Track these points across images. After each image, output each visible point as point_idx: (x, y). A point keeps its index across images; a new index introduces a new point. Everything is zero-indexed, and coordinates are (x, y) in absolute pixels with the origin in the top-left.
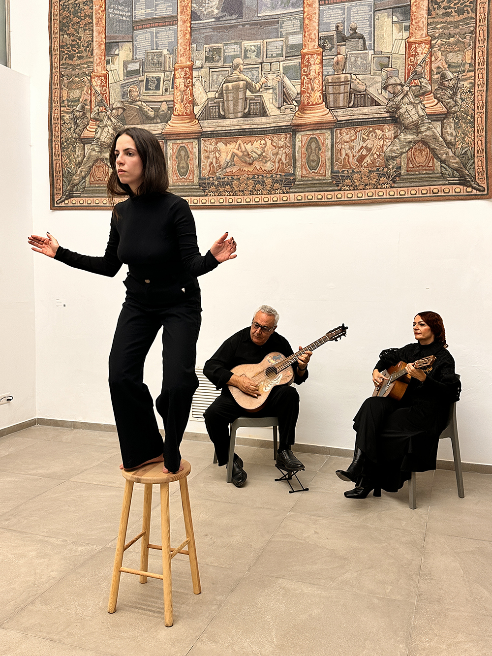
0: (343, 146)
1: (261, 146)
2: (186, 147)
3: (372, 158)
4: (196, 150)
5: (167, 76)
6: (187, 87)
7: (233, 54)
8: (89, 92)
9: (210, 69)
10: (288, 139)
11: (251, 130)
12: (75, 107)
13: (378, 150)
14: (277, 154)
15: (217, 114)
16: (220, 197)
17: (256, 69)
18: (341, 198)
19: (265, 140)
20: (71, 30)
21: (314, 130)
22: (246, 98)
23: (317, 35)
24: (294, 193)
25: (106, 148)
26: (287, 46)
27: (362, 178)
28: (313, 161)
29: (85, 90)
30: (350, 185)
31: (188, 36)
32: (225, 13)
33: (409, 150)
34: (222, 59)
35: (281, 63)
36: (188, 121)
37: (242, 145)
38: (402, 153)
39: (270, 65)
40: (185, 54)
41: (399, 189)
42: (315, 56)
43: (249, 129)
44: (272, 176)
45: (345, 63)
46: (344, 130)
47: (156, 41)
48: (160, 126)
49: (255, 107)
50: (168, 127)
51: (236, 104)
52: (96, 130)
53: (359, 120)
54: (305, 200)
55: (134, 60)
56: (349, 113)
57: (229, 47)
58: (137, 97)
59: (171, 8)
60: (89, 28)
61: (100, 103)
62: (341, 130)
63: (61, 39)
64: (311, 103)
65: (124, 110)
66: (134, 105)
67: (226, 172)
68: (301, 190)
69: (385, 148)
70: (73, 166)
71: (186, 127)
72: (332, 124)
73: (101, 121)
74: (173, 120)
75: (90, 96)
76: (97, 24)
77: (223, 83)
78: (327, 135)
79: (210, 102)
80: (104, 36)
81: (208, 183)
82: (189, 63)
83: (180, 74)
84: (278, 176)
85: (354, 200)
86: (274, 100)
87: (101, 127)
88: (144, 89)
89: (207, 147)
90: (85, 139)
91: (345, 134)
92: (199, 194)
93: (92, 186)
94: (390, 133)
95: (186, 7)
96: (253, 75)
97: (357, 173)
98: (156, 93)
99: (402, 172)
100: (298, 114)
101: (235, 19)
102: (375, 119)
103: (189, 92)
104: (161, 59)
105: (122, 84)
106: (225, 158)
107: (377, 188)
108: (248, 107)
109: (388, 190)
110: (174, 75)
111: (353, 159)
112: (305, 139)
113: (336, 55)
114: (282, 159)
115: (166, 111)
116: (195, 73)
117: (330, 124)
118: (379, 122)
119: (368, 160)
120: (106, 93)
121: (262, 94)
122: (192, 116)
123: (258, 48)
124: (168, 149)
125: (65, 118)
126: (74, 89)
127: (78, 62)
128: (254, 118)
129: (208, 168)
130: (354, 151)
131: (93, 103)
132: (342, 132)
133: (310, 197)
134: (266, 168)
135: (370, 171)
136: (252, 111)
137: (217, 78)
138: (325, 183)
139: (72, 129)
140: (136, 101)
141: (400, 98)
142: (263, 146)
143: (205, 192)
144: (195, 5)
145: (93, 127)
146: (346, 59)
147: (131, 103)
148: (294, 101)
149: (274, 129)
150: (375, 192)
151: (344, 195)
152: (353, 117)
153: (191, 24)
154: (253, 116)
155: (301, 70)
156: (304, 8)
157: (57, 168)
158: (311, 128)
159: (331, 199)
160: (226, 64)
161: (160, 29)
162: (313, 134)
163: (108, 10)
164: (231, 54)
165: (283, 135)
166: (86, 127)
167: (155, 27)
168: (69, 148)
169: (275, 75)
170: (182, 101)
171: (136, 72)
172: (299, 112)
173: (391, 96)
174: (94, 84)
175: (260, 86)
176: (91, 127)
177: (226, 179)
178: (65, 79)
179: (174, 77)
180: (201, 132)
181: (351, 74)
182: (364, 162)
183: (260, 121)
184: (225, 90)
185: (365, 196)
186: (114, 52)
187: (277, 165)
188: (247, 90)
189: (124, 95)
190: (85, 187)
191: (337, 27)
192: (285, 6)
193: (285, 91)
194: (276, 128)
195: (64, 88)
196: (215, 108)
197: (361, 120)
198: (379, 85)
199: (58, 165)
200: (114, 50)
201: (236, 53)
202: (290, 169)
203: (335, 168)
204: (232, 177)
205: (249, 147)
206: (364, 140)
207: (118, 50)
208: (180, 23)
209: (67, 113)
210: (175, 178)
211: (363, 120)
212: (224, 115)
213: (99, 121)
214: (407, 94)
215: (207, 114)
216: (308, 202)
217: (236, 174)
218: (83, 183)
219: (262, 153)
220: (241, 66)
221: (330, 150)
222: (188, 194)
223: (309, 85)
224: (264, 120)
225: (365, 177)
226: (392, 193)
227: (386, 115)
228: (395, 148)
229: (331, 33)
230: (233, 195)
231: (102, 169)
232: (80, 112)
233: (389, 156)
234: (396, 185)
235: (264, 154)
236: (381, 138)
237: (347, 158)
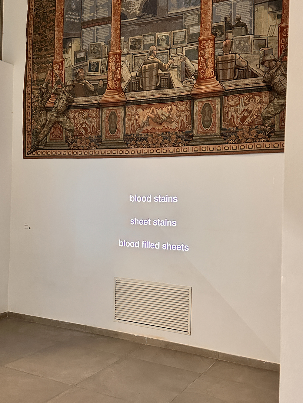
0: (230, 110)
1: (168, 110)
2: (115, 112)
3: (252, 118)
4: (122, 115)
5: (104, 61)
6: (117, 69)
7: (150, 43)
8: (51, 75)
9: (133, 54)
10: (188, 105)
11: (162, 99)
12: (42, 85)
13: (257, 112)
14: (180, 116)
15: (138, 88)
16: (138, 149)
17: (166, 53)
18: (228, 150)
19: (171, 106)
20: (41, 31)
21: (207, 97)
22: (158, 75)
23: (210, 25)
24: (192, 145)
25: (61, 114)
26: (188, 34)
27: (244, 134)
28: (207, 121)
29: (49, 73)
30: (235, 139)
31: (118, 31)
32: (145, 13)
33: (281, 111)
34: (142, 47)
35: (184, 48)
36: (117, 93)
37: (155, 110)
38: (275, 114)
39: (176, 50)
40: (116, 45)
41: (274, 143)
42: (209, 41)
43: (160, 98)
44: (176, 133)
45: (232, 45)
46: (230, 97)
47: (97, 36)
48: (98, 97)
49: (164, 81)
50: (103, 98)
51: (151, 80)
52: (55, 102)
53: (242, 89)
54: (200, 151)
55: (81, 51)
56: (234, 84)
57: (147, 38)
58: (83, 77)
59: (107, 12)
60: (52, 29)
61: (58, 82)
62: (228, 97)
63: (34, 37)
64: (205, 77)
65: (74, 86)
66: (81, 83)
67: (143, 131)
68: (197, 143)
69: (262, 110)
70: (39, 128)
71: (115, 98)
72: (222, 93)
73: (59, 95)
74: (107, 93)
75: (52, 77)
76: (57, 26)
77: (142, 64)
78: (217, 101)
79: (132, 79)
80: (62, 34)
81: (130, 138)
82: (118, 51)
83: (112, 59)
84: (181, 133)
85: (238, 151)
86: (178, 76)
87: (58, 99)
88: (88, 71)
89: (130, 112)
90: (48, 108)
91: (231, 100)
92: (123, 146)
93: (51, 141)
94: (266, 98)
95: (118, 10)
96: (163, 58)
97: (241, 130)
98: (96, 74)
99: (276, 129)
100: (196, 86)
101: (151, 17)
102: (254, 88)
103: (118, 72)
104: (100, 49)
105: (73, 68)
106: (142, 119)
107: (256, 142)
108: (159, 82)
109: (265, 143)
110: (108, 60)
111: (237, 119)
112: (200, 105)
113: (225, 40)
114: (184, 120)
115: (102, 87)
116: (123, 58)
117: (220, 93)
118: (258, 90)
119: (249, 119)
120: (63, 75)
121: (170, 72)
122: (120, 90)
123: (167, 37)
124: (103, 114)
125: (35, 93)
126: (42, 73)
127: (45, 53)
128: (163, 90)
129: (130, 128)
130: (238, 113)
131: (54, 82)
132: (229, 98)
133: (204, 149)
134: (172, 128)
135: (250, 129)
136: (162, 85)
137: (138, 62)
138: (216, 138)
139: (39, 101)
140: (82, 80)
141: (274, 71)
142: (170, 110)
143: (128, 145)
144: (123, 9)
145: (54, 99)
146: (232, 42)
147: (78, 81)
148: (193, 77)
149: (178, 98)
150: (255, 145)
151: (230, 148)
152: (237, 87)
153: (121, 22)
154: (163, 88)
155: (198, 53)
156: (201, 6)
157: (29, 128)
158: (205, 96)
159: (220, 150)
160: (144, 51)
161: (99, 27)
162: (207, 101)
163: (65, 15)
164: (148, 43)
165: (185, 102)
166: (48, 99)
167: (96, 26)
168: (37, 114)
169: (179, 57)
170: (113, 79)
171: (83, 59)
172: (196, 85)
173: (267, 69)
174: (55, 68)
175: (168, 66)
176: (52, 99)
177: (143, 135)
178: (36, 66)
179: (108, 62)
180: (126, 101)
181: (236, 54)
182: (245, 122)
183: (168, 92)
184: (143, 70)
185: (246, 148)
186: (69, 45)
187: (180, 125)
188: (159, 69)
189: (74, 75)
190: (46, 142)
191: (226, 18)
192: (187, 5)
193: (186, 69)
194: (179, 97)
195: (35, 72)
196: (136, 83)
197: (244, 89)
198: (258, 62)
199: (29, 126)
200: (68, 44)
201: (151, 42)
202: (189, 128)
203: (224, 127)
204: (147, 134)
205: (159, 111)
206: (246, 105)
207: (71, 44)
208: (113, 22)
209: (37, 89)
210: (107, 135)
211: (245, 89)
212: (143, 88)
213: (57, 95)
214: (279, 68)
215: (131, 88)
216: (203, 152)
217: (150, 131)
218: (45, 140)
219: (169, 116)
220: (155, 51)
221: (220, 113)
222: (116, 146)
223: (204, 64)
224: (171, 91)
225: (247, 133)
226: (267, 146)
227: (263, 84)
228: (270, 110)
229: (221, 24)
230: (147, 148)
231: (58, 129)
232: (45, 88)
233: (265, 116)
234: (271, 139)
235: (170, 116)
236: (259, 102)
237: (233, 118)
